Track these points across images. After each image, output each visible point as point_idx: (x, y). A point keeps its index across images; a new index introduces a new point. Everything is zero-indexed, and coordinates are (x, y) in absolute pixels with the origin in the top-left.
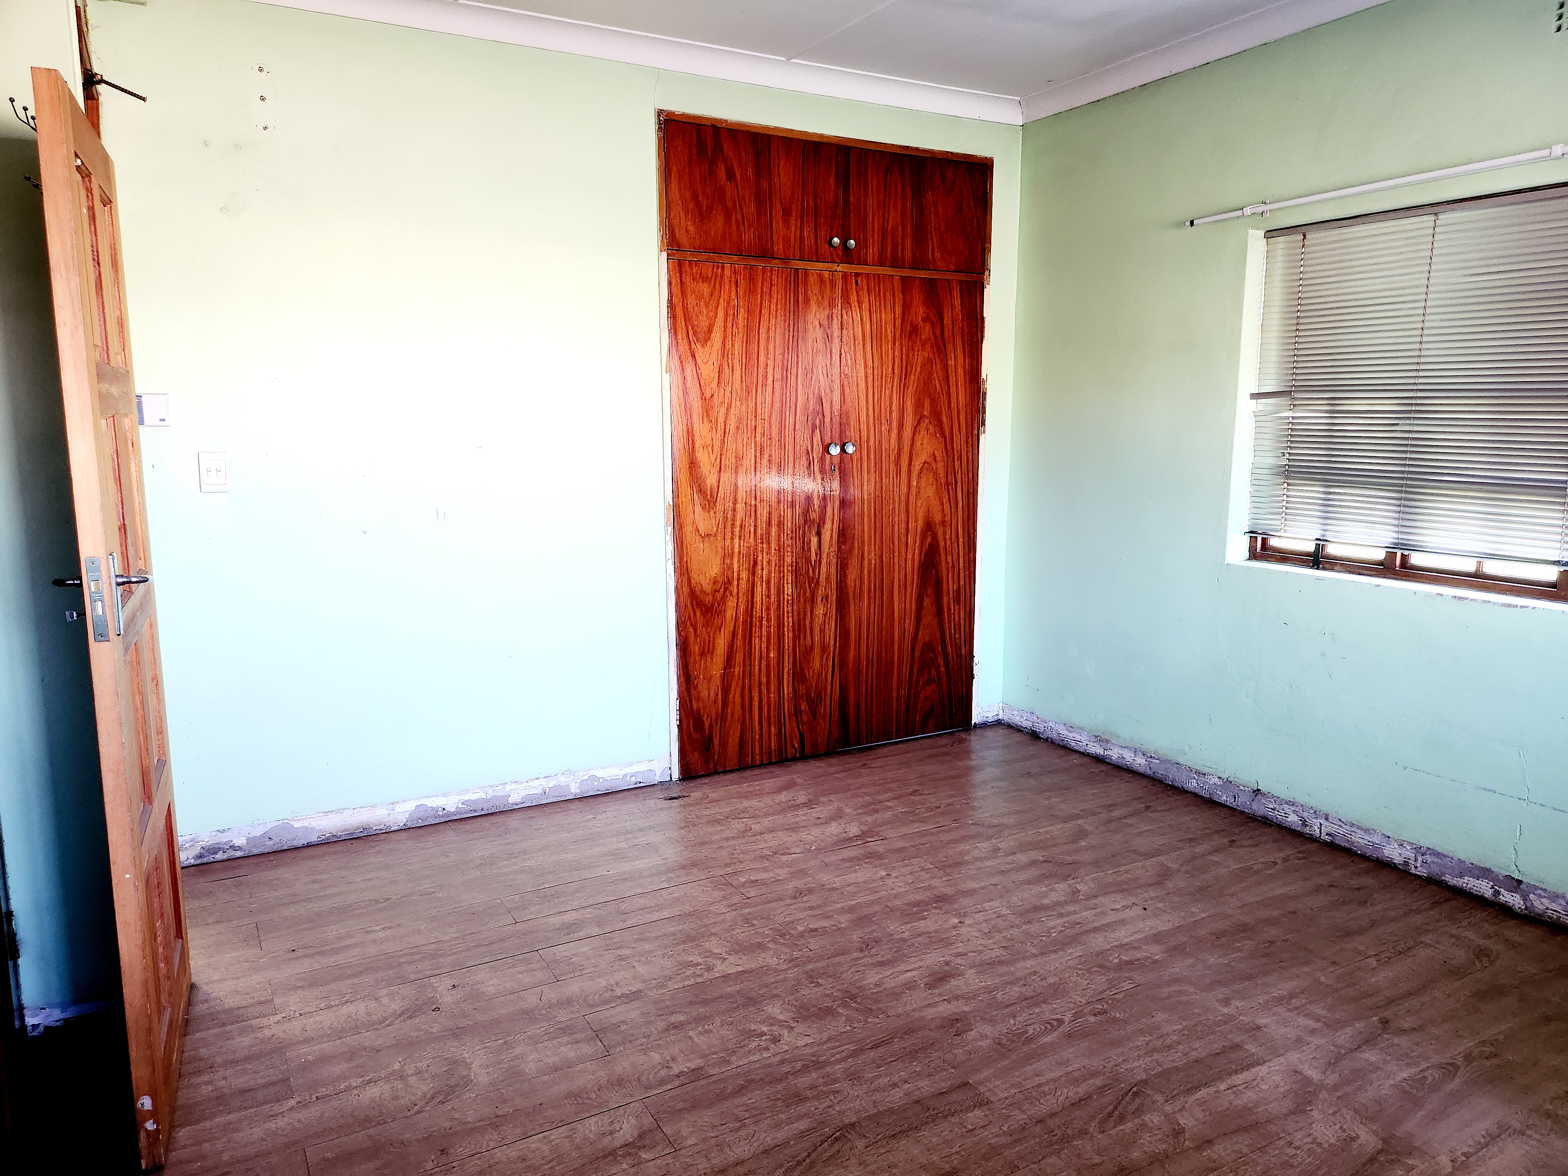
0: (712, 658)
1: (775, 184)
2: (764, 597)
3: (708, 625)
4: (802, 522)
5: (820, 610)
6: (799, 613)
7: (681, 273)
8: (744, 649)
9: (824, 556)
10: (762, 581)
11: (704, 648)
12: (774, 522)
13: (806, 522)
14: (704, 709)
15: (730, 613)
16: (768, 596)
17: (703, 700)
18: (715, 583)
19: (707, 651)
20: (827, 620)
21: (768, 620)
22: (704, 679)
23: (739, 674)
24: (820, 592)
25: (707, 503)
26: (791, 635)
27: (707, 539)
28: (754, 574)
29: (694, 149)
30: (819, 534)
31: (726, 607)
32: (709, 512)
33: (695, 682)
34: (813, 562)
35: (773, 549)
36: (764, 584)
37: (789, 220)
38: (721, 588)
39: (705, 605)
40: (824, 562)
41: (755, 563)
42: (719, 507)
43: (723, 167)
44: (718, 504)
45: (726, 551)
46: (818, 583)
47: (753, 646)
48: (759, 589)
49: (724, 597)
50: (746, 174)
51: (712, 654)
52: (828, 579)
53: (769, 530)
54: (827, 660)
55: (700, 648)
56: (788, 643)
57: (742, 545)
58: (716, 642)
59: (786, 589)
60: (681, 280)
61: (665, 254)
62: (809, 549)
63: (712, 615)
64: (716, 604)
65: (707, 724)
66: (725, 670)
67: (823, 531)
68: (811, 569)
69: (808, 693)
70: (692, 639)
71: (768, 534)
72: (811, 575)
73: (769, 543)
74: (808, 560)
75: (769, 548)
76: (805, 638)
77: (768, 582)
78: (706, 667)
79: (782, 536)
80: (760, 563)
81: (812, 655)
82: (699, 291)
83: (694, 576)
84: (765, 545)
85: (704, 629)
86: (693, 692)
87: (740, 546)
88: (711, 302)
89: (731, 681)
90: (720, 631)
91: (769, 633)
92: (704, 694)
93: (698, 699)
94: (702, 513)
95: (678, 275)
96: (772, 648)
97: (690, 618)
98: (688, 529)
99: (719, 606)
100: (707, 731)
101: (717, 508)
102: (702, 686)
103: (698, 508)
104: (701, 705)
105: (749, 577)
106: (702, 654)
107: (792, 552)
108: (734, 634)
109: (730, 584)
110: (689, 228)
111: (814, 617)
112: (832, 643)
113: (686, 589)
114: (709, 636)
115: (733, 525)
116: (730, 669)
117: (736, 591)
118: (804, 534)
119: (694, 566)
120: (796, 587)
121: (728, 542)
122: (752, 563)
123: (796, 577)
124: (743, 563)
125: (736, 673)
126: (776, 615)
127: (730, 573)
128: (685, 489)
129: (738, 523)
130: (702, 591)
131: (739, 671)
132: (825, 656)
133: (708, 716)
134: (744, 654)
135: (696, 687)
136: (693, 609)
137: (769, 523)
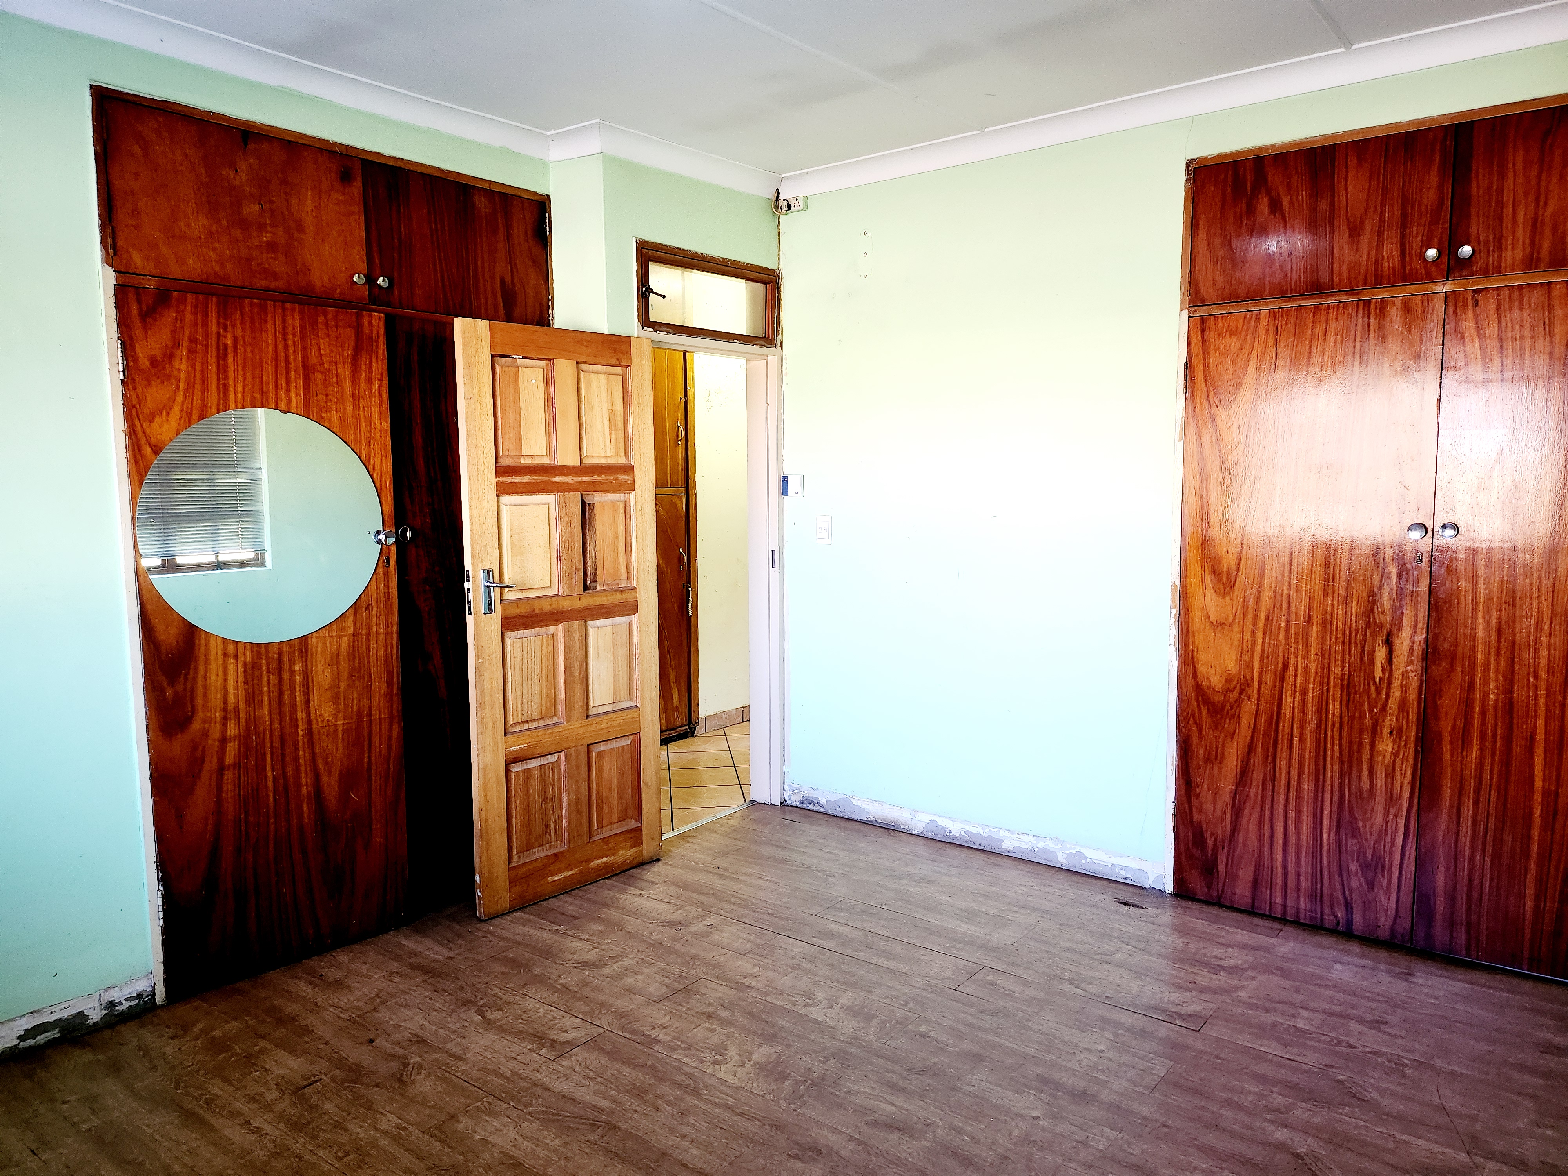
0: (1220, 769)
1: (1339, 201)
2: (1296, 710)
3: (1216, 728)
4: (1361, 623)
5: (1386, 745)
6: (1351, 743)
7: (1203, 331)
8: (1265, 769)
9: (1397, 673)
10: (1295, 691)
11: (1210, 754)
12: (1317, 618)
13: (1368, 625)
14: (1208, 823)
15: (1246, 720)
16: (1303, 711)
17: (1206, 814)
18: (1229, 680)
19: (1215, 758)
20: (1398, 762)
21: (1302, 740)
22: (1209, 790)
23: (1256, 797)
24: (1389, 721)
25: (1221, 586)
26: (1336, 767)
27: (1219, 628)
28: (1282, 679)
29: (1229, 190)
30: (1389, 643)
31: (1242, 712)
32: (1224, 598)
33: (1198, 790)
34: (1377, 680)
35: (1313, 652)
36: (1297, 694)
37: (1358, 242)
38: (1235, 687)
39: (1213, 704)
40: (1397, 683)
41: (1285, 666)
42: (1237, 592)
43: (1265, 200)
44: (1236, 589)
45: (1245, 646)
46: (1384, 709)
47: (1278, 769)
48: (1290, 699)
49: (1239, 702)
50: (1298, 200)
51: (1221, 763)
52: (1403, 705)
53: (1308, 629)
54: (1396, 816)
55: (1205, 752)
56: (1332, 777)
57: (1267, 641)
58: (1227, 750)
59: (1331, 707)
60: (1203, 338)
61: (1185, 314)
62: (1372, 661)
63: (1221, 718)
64: (1228, 705)
65: (1210, 843)
66: (1237, 786)
67: (1397, 641)
68: (1373, 688)
69: (1361, 853)
70: (1195, 740)
71: (1307, 635)
72: (1374, 696)
73: (1307, 645)
74: (1371, 676)
75: (1307, 652)
76: (1359, 778)
77: (1304, 692)
78: (1212, 776)
79: (1328, 638)
80: (1291, 668)
81: (1372, 803)
82: (1225, 346)
83: (1201, 668)
84: (1300, 647)
85: (1211, 732)
86: (1194, 802)
87: (1264, 643)
88: (1241, 356)
89: (1245, 802)
90: (1232, 739)
91: (1301, 757)
92: (1208, 806)
93: (1200, 810)
94: (1215, 597)
95: (1199, 332)
96: (1305, 776)
97: (1193, 715)
98: (1197, 615)
99: (1232, 708)
100: (1210, 852)
101: (1235, 594)
102: (1206, 798)
103: (1210, 593)
104: (1203, 818)
105: (1275, 682)
106: (1207, 760)
107: (1343, 661)
108: (1251, 748)
109: (1248, 685)
110: (1217, 278)
111: (1375, 754)
112: (1406, 795)
113: (1190, 681)
114: (1217, 742)
115: (1256, 617)
116: (1244, 787)
117: (1255, 694)
118: (1364, 640)
119: (1202, 657)
120: (1347, 707)
121: (1248, 636)
122: (1280, 665)
123: (1348, 694)
124: (1267, 664)
125: (1252, 795)
126: (1313, 739)
127: (1248, 671)
128: (1195, 569)
129: (1262, 616)
130: (1209, 687)
131: (1257, 793)
132: (1392, 811)
133: (1212, 834)
134: (1265, 775)
135: (1198, 796)
136: (1198, 706)
137: (1309, 620)
